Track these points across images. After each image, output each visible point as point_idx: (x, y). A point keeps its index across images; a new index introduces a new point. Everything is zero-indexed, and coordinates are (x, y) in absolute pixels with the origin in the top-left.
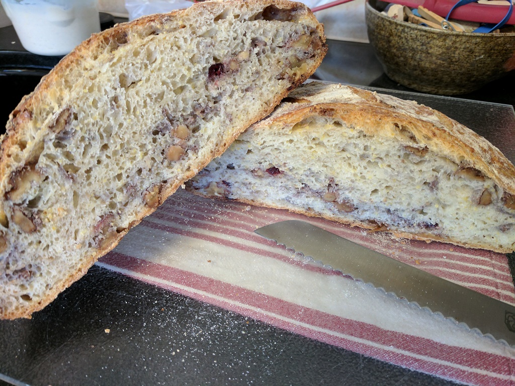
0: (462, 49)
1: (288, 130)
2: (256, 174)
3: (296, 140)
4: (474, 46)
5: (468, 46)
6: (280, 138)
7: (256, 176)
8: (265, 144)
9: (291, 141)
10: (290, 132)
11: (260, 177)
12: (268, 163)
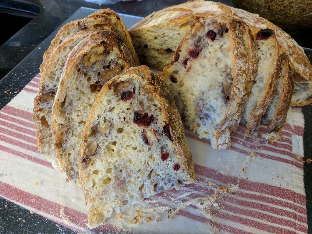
0: (296, 8)
1: (177, 28)
2: (160, 52)
3: (181, 34)
4: (306, 6)
5: (301, 5)
6: (173, 32)
7: (160, 53)
8: (165, 35)
9: (179, 34)
10: (178, 29)
11: (162, 53)
12: (166, 46)
